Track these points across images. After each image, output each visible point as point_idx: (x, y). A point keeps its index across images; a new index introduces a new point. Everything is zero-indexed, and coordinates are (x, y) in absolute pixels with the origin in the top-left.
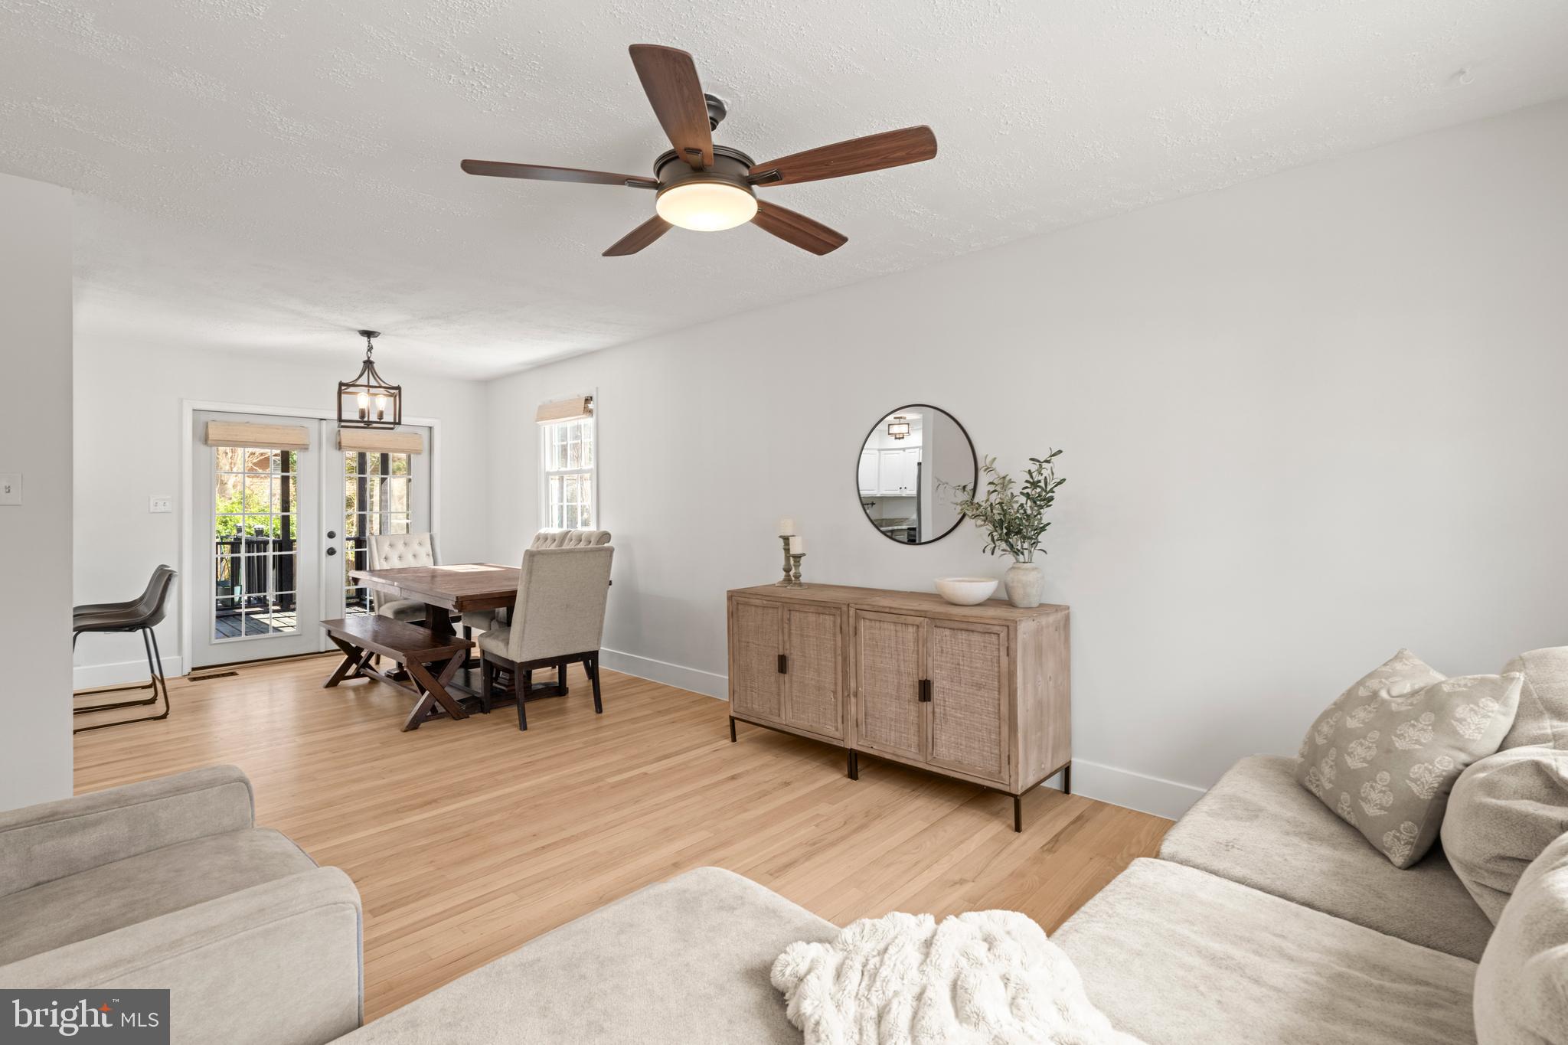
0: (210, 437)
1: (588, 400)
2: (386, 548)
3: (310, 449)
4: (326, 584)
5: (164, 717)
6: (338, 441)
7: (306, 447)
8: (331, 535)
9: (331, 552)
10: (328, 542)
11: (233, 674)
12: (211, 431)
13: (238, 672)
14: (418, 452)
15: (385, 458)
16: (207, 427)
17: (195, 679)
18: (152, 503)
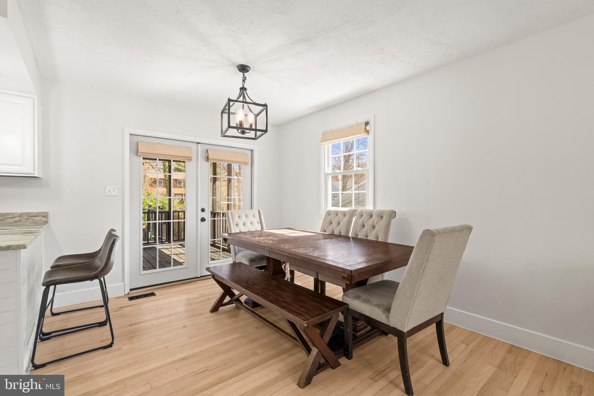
0: (140, 151)
1: (367, 124)
2: (236, 218)
3: (192, 160)
4: (200, 238)
5: (110, 346)
6: (207, 156)
7: (190, 158)
8: (203, 210)
9: (203, 220)
10: (201, 215)
11: (153, 294)
12: (139, 147)
13: (156, 293)
14: (246, 164)
15: (229, 166)
16: (138, 145)
17: (131, 299)
18: (107, 190)
